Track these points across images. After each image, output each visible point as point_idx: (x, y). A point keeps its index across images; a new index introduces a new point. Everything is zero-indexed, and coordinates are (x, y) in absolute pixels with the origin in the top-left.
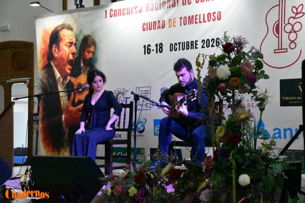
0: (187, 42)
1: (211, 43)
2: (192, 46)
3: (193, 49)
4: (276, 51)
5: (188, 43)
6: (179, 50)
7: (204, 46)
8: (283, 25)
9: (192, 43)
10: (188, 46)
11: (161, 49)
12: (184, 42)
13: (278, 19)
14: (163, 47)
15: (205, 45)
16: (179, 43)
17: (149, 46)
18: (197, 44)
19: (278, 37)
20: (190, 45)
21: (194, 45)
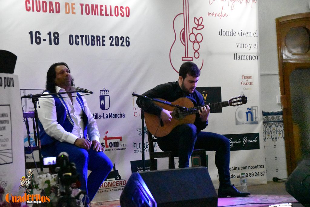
0: (92, 36)
1: (120, 42)
2: (98, 42)
3: (100, 45)
4: (183, 59)
5: (93, 38)
6: (82, 44)
7: (112, 44)
8: (188, 34)
9: (98, 38)
10: (93, 41)
11: (56, 40)
12: (88, 36)
13: (184, 27)
14: (59, 38)
15: (114, 43)
16: (82, 36)
17: (38, 34)
18: (104, 41)
19: (185, 45)
20: (95, 40)
21: (101, 41)
